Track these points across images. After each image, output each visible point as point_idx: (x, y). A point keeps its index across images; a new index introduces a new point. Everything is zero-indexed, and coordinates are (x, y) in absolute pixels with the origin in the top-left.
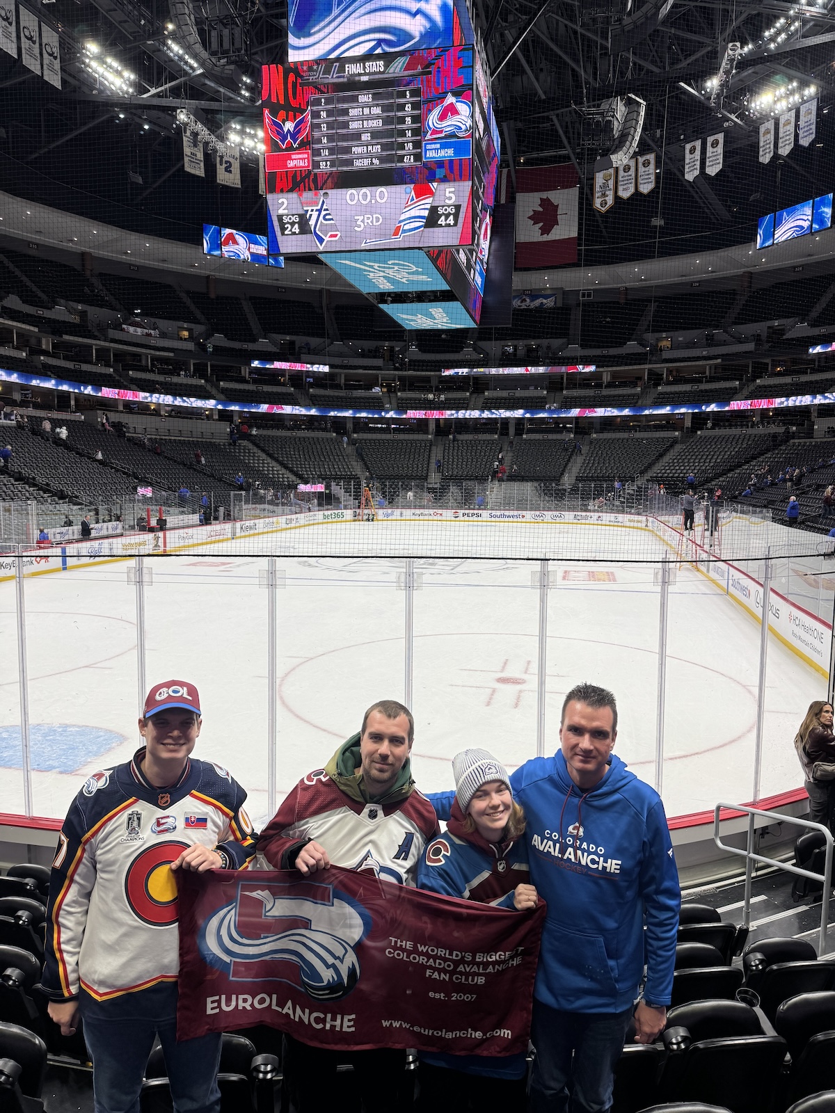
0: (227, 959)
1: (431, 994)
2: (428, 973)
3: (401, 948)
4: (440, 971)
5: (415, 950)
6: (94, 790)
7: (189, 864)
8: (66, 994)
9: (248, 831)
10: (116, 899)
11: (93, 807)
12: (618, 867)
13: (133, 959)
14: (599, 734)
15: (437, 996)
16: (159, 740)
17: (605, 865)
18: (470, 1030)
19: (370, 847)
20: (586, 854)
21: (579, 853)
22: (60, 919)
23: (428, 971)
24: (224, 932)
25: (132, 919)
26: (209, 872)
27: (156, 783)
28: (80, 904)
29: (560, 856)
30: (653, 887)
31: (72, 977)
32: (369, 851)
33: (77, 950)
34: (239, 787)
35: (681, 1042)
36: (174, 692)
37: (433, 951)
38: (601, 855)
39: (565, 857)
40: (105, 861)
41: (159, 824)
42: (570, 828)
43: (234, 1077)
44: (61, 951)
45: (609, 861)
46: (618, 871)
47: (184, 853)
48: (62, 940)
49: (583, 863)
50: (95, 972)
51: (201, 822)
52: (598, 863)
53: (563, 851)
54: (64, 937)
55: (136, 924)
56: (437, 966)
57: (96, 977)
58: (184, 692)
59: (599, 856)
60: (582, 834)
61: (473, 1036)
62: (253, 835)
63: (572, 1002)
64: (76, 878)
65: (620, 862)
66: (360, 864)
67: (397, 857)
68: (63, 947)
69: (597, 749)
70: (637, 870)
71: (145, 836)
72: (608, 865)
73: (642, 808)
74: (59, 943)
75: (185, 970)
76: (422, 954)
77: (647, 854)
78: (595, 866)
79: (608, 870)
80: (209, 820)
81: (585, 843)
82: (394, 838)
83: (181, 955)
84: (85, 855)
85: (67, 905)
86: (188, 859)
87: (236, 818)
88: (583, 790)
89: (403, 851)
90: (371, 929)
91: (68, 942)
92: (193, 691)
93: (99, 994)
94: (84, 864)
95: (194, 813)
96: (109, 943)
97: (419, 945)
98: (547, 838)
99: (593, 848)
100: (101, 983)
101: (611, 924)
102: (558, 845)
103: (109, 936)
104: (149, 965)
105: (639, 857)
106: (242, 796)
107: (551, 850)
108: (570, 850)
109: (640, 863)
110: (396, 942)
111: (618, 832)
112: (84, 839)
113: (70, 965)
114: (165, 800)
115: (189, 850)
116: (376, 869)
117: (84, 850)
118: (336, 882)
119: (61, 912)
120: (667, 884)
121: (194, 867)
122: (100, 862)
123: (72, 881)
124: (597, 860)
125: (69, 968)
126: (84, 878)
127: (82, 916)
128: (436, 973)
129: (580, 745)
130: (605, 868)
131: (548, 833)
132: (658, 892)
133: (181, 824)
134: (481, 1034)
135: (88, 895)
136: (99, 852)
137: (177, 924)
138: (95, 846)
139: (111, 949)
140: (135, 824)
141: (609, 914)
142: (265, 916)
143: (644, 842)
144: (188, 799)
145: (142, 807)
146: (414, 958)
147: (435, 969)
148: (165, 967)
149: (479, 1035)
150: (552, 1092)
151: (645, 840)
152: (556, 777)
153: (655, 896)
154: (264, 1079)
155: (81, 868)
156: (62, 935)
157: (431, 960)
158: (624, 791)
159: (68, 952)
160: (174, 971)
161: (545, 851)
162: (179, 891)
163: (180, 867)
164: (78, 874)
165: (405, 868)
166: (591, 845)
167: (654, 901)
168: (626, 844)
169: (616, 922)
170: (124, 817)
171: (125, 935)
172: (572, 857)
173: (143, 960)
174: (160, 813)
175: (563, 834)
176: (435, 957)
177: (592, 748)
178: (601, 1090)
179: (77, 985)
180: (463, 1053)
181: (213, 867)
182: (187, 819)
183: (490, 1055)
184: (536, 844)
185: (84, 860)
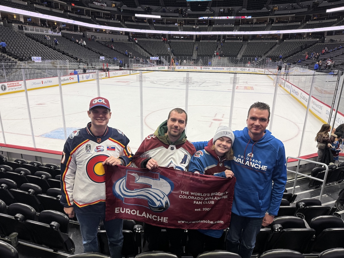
0: (123, 196)
1: (196, 210)
2: (194, 202)
3: (185, 195)
4: (198, 201)
5: (190, 195)
6: (73, 137)
7: (109, 163)
8: (69, 205)
9: (130, 153)
10: (83, 174)
11: (73, 142)
12: (266, 168)
13: (90, 194)
14: (263, 120)
15: (198, 210)
16: (95, 118)
17: (261, 167)
18: (209, 221)
19: (172, 160)
20: (254, 163)
21: (251, 163)
22: (65, 180)
23: (194, 201)
24: (121, 187)
25: (89, 181)
26: (116, 166)
27: (96, 134)
28: (72, 176)
29: (244, 164)
30: (278, 176)
31: (71, 199)
32: (171, 161)
33: (72, 191)
34: (127, 138)
35: (279, 229)
36: (99, 101)
37: (196, 194)
38: (260, 164)
39: (246, 164)
40: (79, 161)
41: (97, 149)
42: (248, 154)
43: (128, 231)
44: (66, 191)
45: (263, 166)
46: (266, 170)
47: (107, 159)
48: (66, 187)
49: (253, 166)
50: (78, 198)
51: (113, 149)
52: (258, 167)
53: (245, 162)
54: (67, 186)
55: (90, 182)
56: (198, 199)
57: (78, 200)
58: (103, 101)
59: (259, 164)
60: (253, 156)
61: (210, 223)
62: (132, 155)
63: (245, 214)
64: (69, 166)
65: (267, 167)
66: (169, 165)
67: (182, 163)
68: (67, 189)
69: (261, 125)
70: (273, 170)
71: (92, 153)
72: (262, 168)
73: (277, 148)
74: (65, 188)
75: (108, 199)
76: (192, 195)
77: (277, 165)
78: (257, 168)
79: (262, 169)
80: (116, 148)
81: (254, 160)
82: (180, 157)
83: (106, 194)
84: (72, 159)
85: (67, 176)
86: (108, 161)
87: (126, 148)
88: (255, 141)
89: (184, 161)
90: (174, 187)
91: (69, 188)
92: (106, 101)
93: (80, 205)
94: (72, 162)
95: (110, 145)
96: (82, 189)
97: (191, 192)
98: (239, 157)
99: (257, 161)
100: (80, 202)
101: (261, 188)
102: (243, 160)
103: (82, 187)
104: (96, 196)
105: (274, 165)
106: (128, 141)
107: (240, 162)
108: (248, 162)
109: (274, 168)
110: (183, 192)
111: (267, 156)
112: (71, 153)
113: (70, 195)
114: (99, 140)
115: (109, 158)
116: (174, 167)
117: (71, 158)
118: (160, 172)
119: (65, 178)
120: (283, 175)
121: (110, 164)
122: (77, 162)
123: (68, 168)
124: (258, 165)
125: (70, 197)
126: (72, 167)
127: (73, 180)
128: (197, 202)
129: (255, 124)
130: (261, 168)
131: (239, 156)
132: (280, 178)
133: (106, 149)
134: (213, 222)
135: (75, 173)
136: (76, 158)
137: (105, 183)
138: (75, 156)
139: (83, 190)
140: (89, 148)
141: (261, 185)
142: (136, 182)
143: (277, 160)
144: (108, 140)
145: (91, 143)
146: (189, 197)
147: (196, 200)
148: (102, 197)
149: (212, 222)
150: (235, 242)
151: (277, 159)
152: (244, 137)
153: (278, 179)
154: (138, 232)
155: (71, 163)
156: (66, 186)
157: (196, 197)
158: (270, 142)
159: (69, 191)
160: (104, 198)
161: (238, 162)
162: (105, 172)
163: (106, 164)
164: (70, 166)
165: (184, 166)
166: (256, 160)
167: (278, 181)
168: (270, 160)
169: (263, 187)
170: (85, 146)
171: (87, 186)
172: (248, 164)
173: (94, 194)
174: (97, 145)
175: (245, 156)
176: (197, 196)
177: (259, 125)
178: (252, 242)
179: (73, 202)
180: (206, 229)
181: (118, 164)
182: (108, 147)
183: (216, 229)
184: (234, 159)
185: (72, 161)
